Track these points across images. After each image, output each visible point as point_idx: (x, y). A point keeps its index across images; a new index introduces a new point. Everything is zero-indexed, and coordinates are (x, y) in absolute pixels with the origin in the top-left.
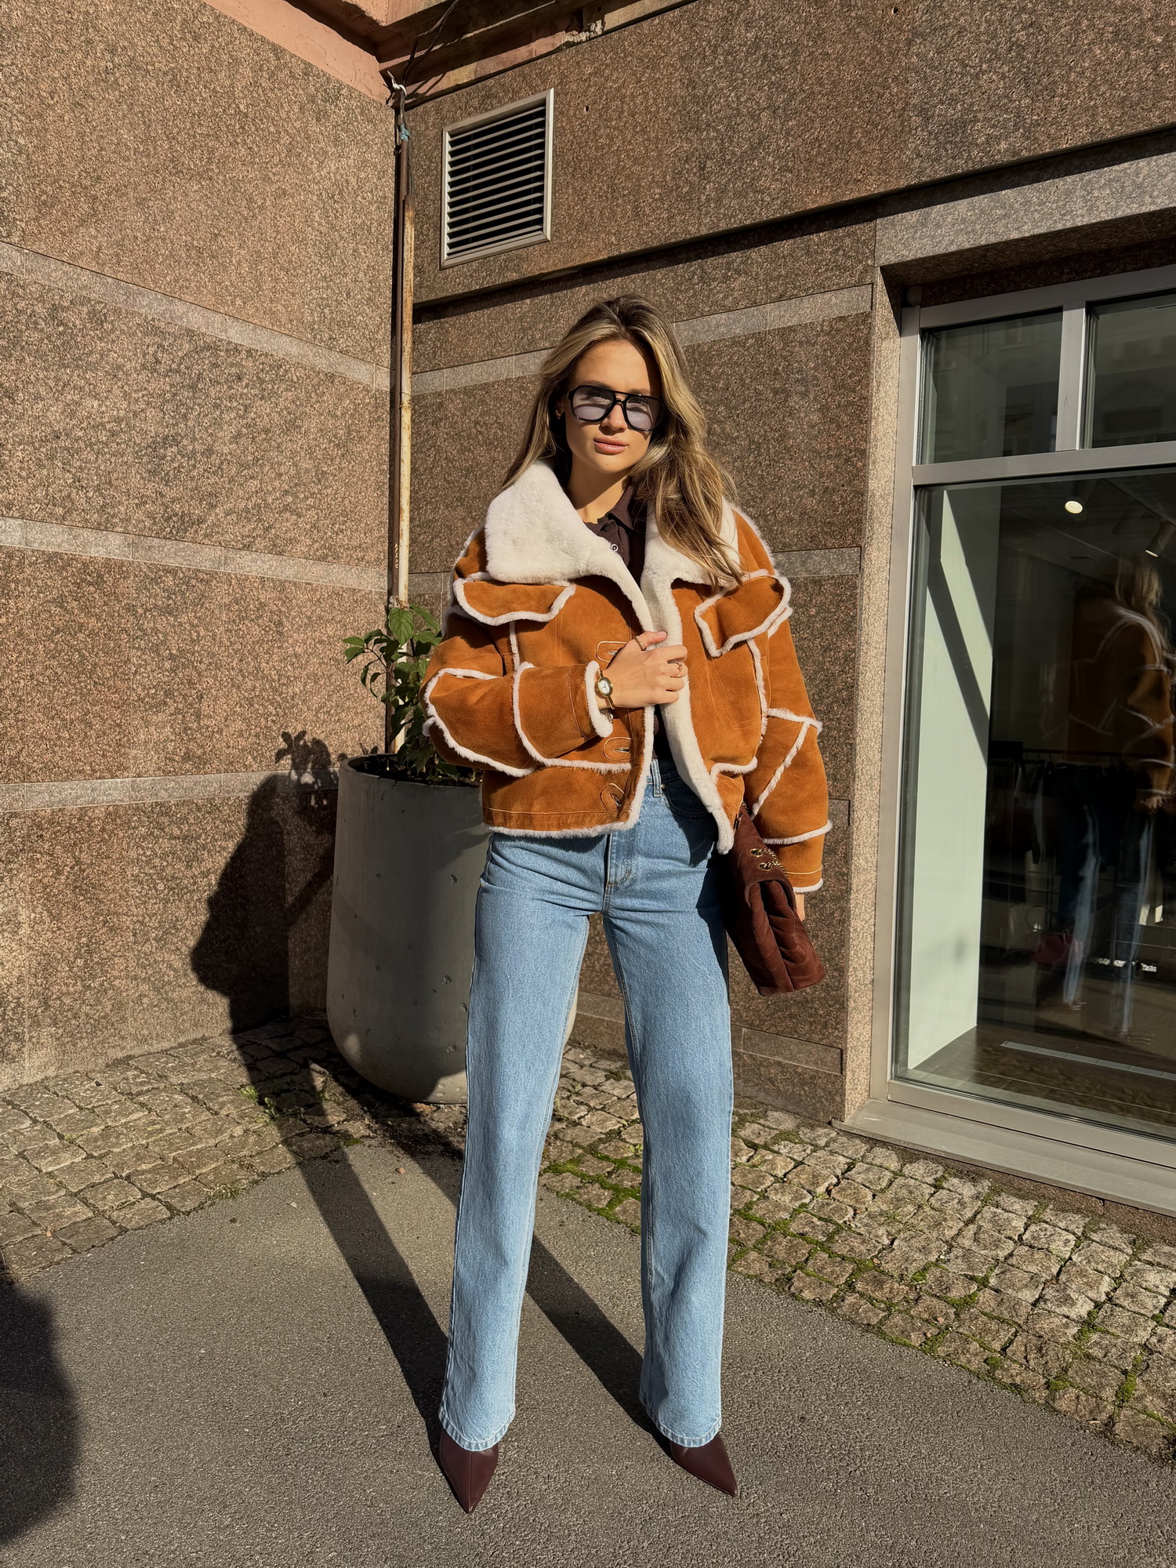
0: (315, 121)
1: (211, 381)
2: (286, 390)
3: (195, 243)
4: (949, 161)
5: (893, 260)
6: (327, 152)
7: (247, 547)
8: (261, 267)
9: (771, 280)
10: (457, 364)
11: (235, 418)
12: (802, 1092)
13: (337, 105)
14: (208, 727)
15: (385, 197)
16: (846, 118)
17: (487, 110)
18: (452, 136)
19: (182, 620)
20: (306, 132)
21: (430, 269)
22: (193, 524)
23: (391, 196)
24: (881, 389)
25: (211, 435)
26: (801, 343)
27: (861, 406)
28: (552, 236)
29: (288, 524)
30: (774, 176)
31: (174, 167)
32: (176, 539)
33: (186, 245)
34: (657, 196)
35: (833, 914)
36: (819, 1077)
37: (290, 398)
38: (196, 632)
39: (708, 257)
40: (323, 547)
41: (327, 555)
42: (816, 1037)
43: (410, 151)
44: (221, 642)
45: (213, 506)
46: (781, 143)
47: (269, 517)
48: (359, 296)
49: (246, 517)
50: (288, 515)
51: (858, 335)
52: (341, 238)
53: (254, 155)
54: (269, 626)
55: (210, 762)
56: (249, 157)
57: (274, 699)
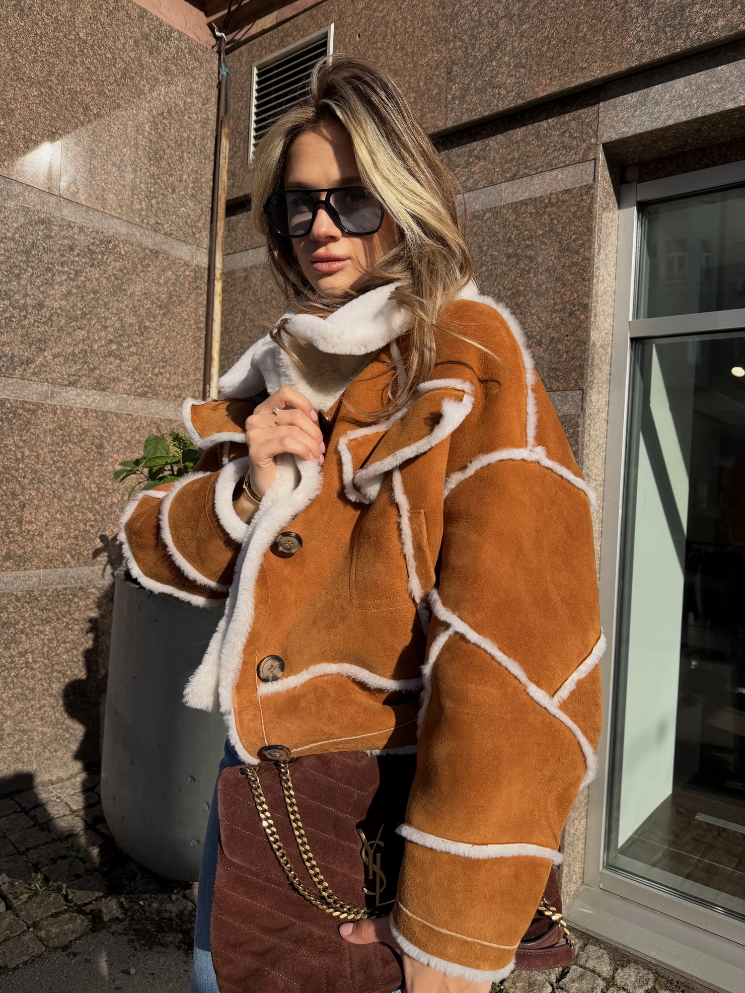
0: (148, 54)
1: (44, 248)
2: (115, 260)
3: (33, 137)
4: (668, 42)
5: (615, 137)
6: (158, 79)
7: (73, 384)
9: (506, 163)
10: (258, 245)
11: (66, 280)
13: (168, 44)
14: (29, 531)
15: (208, 119)
16: (573, 16)
17: (284, 46)
18: (258, 70)
19: (8, 442)
20: (140, 62)
21: (239, 172)
22: (22, 364)
23: (213, 118)
24: (601, 251)
25: (43, 292)
26: (531, 214)
27: (585, 266)
29: (112, 367)
30: (509, 72)
31: (15, 75)
32: (5, 376)
33: (24, 138)
37: (117, 267)
38: (21, 452)
39: (453, 148)
40: (145, 385)
41: (147, 392)
43: (229, 83)
44: (45, 461)
45: (41, 350)
46: (516, 44)
47: (94, 360)
48: (183, 193)
49: (72, 360)
50: (112, 359)
51: (581, 204)
52: (169, 146)
53: (91, 74)
54: (90, 448)
55: (30, 560)
56: (87, 75)
57: (93, 507)
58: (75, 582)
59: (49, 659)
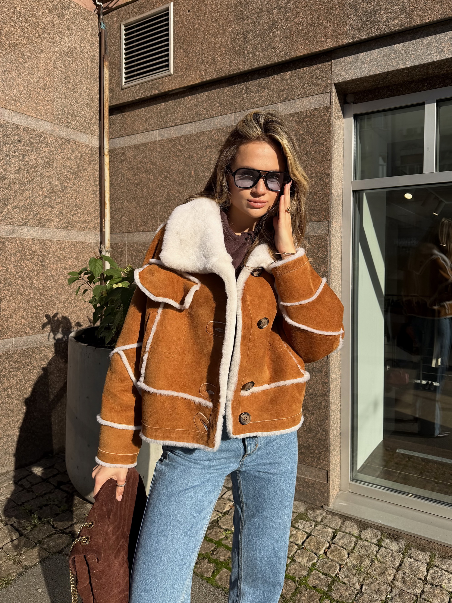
0: (57, 18)
1: (3, 143)
2: (45, 147)
4: (368, 30)
5: (341, 80)
6: (64, 33)
7: (25, 224)
8: (30, 87)
9: (280, 91)
10: (130, 134)
11: (17, 161)
12: (308, 491)
13: (68, 11)
14: (5, 315)
15: (94, 56)
16: (315, 11)
17: (141, 14)
18: (125, 27)
20: (53, 23)
21: (117, 89)
23: (97, 55)
24: (336, 143)
25: (4, 170)
26: (296, 121)
27: (327, 152)
28: (174, 72)
29: (47, 212)
30: (280, 40)
34: (224, 52)
35: (321, 403)
36: (316, 484)
37: (47, 151)
39: (249, 81)
40: (66, 222)
41: (68, 226)
42: (315, 464)
43: (106, 34)
44: (11, 272)
45: (6, 205)
46: (284, 24)
47: (36, 209)
48: (82, 102)
49: (24, 210)
50: (47, 207)
51: (324, 117)
52: (72, 74)
53: (25, 32)
54: (37, 263)
55: (6, 333)
56: (22, 33)
57: (40, 298)
58: (33, 344)
59: (20, 392)
